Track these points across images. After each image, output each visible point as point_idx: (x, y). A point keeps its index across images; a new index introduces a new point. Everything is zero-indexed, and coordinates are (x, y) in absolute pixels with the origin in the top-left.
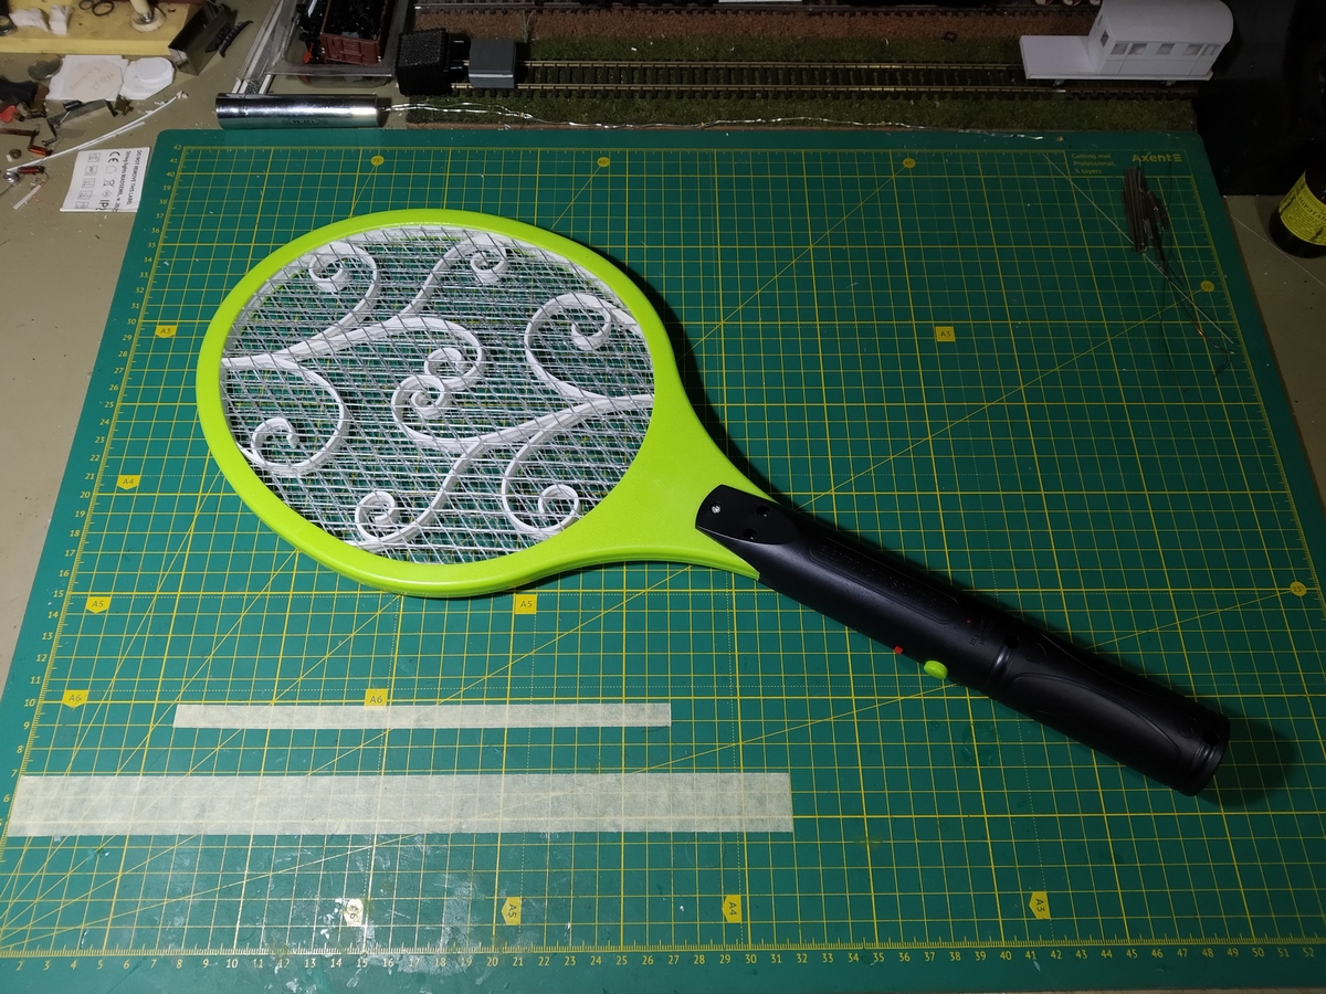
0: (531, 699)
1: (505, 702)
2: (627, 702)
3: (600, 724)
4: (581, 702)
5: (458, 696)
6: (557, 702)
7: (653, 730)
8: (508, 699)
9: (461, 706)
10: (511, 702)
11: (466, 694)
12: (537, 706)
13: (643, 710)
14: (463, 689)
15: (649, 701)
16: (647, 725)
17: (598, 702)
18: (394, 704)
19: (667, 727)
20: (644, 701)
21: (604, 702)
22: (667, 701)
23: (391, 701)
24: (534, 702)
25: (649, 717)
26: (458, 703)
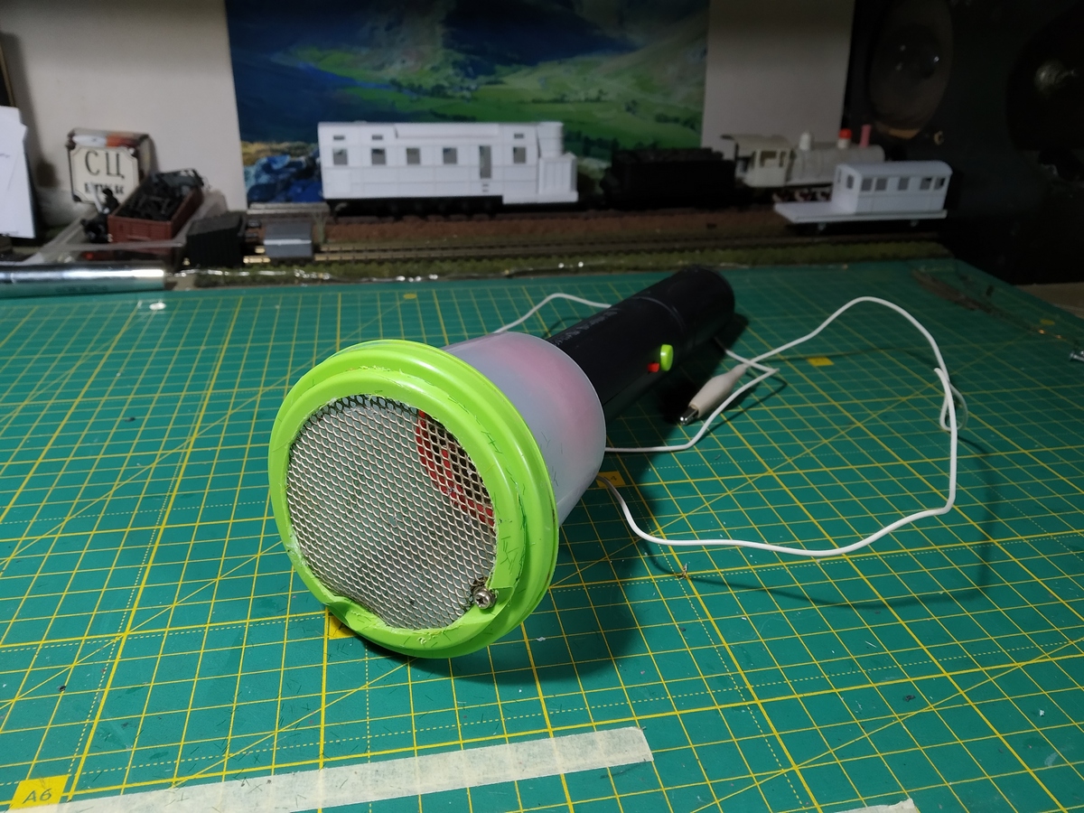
0: (369, 754)
1: (316, 767)
2: (557, 734)
3: (514, 775)
4: (467, 746)
5: (220, 768)
6: (421, 753)
7: (621, 772)
8: (321, 761)
9: (223, 784)
10: (326, 765)
11: (234, 763)
12: (382, 765)
13: (592, 743)
14: (227, 755)
15: (600, 728)
16: (608, 765)
17: (502, 741)
18: (76, 798)
19: (645, 764)
20: (590, 729)
21: (512, 740)
22: (632, 724)
23: (70, 795)
24: (375, 759)
25: (608, 753)
26: (218, 779)
